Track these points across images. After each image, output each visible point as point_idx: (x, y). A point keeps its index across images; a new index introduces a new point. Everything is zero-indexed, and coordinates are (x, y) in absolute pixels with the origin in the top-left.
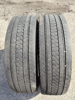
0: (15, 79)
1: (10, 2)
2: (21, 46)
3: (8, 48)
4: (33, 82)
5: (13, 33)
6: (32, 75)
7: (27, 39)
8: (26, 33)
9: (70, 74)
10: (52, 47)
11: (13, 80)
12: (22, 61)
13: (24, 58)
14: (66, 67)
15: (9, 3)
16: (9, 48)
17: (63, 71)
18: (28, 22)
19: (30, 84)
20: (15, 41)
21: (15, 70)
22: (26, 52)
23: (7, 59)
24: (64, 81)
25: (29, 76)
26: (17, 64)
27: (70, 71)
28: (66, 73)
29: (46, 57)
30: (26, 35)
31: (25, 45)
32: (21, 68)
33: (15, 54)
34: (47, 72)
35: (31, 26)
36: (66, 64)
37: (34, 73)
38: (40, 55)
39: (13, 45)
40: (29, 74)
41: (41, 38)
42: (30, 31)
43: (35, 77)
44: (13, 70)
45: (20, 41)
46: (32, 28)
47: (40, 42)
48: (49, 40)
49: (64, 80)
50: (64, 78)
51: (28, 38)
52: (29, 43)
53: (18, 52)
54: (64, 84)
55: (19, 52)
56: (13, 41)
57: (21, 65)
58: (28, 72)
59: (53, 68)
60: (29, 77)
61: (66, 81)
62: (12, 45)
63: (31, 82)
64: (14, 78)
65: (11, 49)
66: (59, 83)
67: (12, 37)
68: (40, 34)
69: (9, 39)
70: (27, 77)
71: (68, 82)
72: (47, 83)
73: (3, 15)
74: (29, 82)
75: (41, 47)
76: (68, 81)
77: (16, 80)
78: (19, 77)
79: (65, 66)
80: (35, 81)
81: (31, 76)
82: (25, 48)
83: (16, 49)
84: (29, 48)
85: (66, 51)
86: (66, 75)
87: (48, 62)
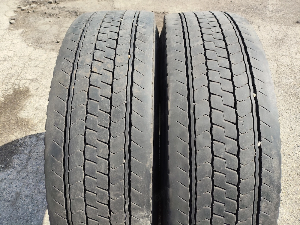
0: (78, 192)
1: (76, 13)
2: (107, 77)
3: (62, 82)
4: (143, 211)
5: (86, 40)
6: (140, 178)
7: (129, 56)
8: (125, 41)
9: (275, 176)
10: (210, 79)
11: (68, 197)
12: (106, 124)
13: (114, 115)
14: (260, 148)
15: (74, 14)
16: (66, 81)
17: (251, 164)
18: (131, 17)
19: (128, 219)
20: (89, 60)
21: (80, 155)
22: (123, 94)
23: (57, 116)
24: (256, 205)
25: (127, 182)
26: (90, 134)
27: (275, 162)
28: (264, 170)
29: (192, 111)
30: (124, 47)
31: (122, 73)
32: (101, 150)
33: (84, 101)
34: (194, 167)
35: (142, 26)
36: (262, 139)
37: (147, 171)
38: (169, 107)
39: (83, 73)
40: (127, 173)
41: (172, 55)
42: (137, 37)
43: (149, 186)
44: (73, 158)
45: (105, 62)
46: (144, 30)
47: (169, 68)
48: (198, 60)
49: (256, 201)
50: (257, 191)
51: (132, 54)
52: (133, 69)
53: (96, 95)
54: (255, 216)
55: (99, 93)
56: (82, 62)
57: (105, 138)
58: (127, 165)
59: (217, 150)
60: (127, 188)
61: (263, 205)
62: (79, 72)
63: (135, 209)
64: (73, 191)
65: (73, 84)
66: (236, 214)
67: (79, 50)
68: (170, 46)
69: (68, 56)
70: (120, 188)
71: (269, 209)
72: (193, 214)
73: (53, 42)
74: (127, 207)
75: (173, 81)
76: (273, 207)
77: (79, 200)
78: (91, 185)
79: (259, 144)
80: (148, 207)
81: (137, 181)
82: (121, 81)
83: (90, 85)
84: (132, 82)
85: (257, 92)
86: (264, 180)
87: (197, 130)
